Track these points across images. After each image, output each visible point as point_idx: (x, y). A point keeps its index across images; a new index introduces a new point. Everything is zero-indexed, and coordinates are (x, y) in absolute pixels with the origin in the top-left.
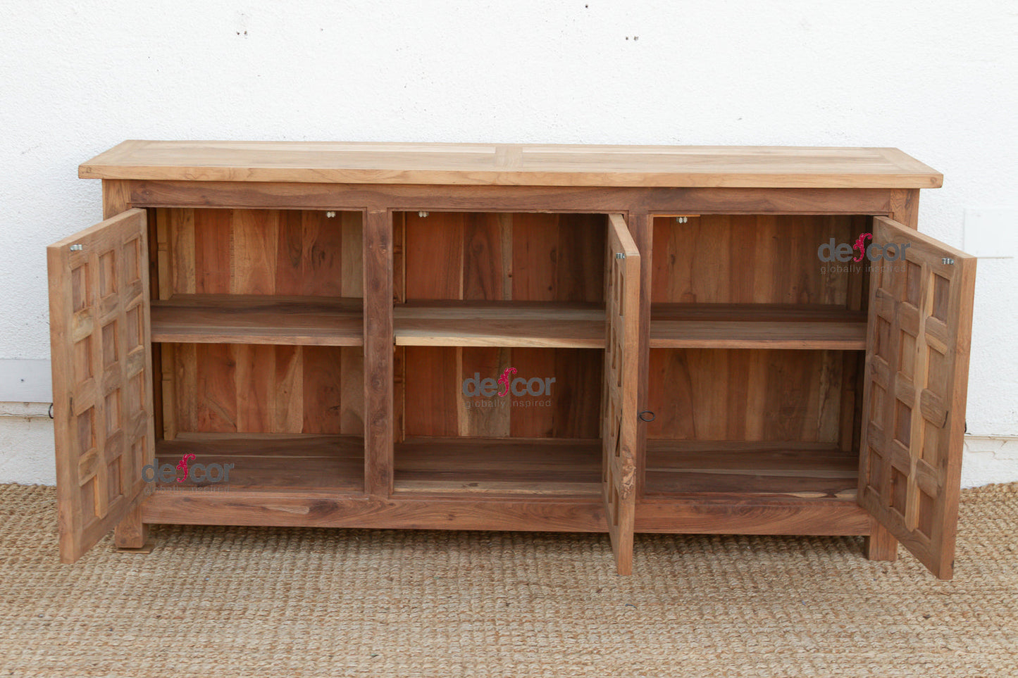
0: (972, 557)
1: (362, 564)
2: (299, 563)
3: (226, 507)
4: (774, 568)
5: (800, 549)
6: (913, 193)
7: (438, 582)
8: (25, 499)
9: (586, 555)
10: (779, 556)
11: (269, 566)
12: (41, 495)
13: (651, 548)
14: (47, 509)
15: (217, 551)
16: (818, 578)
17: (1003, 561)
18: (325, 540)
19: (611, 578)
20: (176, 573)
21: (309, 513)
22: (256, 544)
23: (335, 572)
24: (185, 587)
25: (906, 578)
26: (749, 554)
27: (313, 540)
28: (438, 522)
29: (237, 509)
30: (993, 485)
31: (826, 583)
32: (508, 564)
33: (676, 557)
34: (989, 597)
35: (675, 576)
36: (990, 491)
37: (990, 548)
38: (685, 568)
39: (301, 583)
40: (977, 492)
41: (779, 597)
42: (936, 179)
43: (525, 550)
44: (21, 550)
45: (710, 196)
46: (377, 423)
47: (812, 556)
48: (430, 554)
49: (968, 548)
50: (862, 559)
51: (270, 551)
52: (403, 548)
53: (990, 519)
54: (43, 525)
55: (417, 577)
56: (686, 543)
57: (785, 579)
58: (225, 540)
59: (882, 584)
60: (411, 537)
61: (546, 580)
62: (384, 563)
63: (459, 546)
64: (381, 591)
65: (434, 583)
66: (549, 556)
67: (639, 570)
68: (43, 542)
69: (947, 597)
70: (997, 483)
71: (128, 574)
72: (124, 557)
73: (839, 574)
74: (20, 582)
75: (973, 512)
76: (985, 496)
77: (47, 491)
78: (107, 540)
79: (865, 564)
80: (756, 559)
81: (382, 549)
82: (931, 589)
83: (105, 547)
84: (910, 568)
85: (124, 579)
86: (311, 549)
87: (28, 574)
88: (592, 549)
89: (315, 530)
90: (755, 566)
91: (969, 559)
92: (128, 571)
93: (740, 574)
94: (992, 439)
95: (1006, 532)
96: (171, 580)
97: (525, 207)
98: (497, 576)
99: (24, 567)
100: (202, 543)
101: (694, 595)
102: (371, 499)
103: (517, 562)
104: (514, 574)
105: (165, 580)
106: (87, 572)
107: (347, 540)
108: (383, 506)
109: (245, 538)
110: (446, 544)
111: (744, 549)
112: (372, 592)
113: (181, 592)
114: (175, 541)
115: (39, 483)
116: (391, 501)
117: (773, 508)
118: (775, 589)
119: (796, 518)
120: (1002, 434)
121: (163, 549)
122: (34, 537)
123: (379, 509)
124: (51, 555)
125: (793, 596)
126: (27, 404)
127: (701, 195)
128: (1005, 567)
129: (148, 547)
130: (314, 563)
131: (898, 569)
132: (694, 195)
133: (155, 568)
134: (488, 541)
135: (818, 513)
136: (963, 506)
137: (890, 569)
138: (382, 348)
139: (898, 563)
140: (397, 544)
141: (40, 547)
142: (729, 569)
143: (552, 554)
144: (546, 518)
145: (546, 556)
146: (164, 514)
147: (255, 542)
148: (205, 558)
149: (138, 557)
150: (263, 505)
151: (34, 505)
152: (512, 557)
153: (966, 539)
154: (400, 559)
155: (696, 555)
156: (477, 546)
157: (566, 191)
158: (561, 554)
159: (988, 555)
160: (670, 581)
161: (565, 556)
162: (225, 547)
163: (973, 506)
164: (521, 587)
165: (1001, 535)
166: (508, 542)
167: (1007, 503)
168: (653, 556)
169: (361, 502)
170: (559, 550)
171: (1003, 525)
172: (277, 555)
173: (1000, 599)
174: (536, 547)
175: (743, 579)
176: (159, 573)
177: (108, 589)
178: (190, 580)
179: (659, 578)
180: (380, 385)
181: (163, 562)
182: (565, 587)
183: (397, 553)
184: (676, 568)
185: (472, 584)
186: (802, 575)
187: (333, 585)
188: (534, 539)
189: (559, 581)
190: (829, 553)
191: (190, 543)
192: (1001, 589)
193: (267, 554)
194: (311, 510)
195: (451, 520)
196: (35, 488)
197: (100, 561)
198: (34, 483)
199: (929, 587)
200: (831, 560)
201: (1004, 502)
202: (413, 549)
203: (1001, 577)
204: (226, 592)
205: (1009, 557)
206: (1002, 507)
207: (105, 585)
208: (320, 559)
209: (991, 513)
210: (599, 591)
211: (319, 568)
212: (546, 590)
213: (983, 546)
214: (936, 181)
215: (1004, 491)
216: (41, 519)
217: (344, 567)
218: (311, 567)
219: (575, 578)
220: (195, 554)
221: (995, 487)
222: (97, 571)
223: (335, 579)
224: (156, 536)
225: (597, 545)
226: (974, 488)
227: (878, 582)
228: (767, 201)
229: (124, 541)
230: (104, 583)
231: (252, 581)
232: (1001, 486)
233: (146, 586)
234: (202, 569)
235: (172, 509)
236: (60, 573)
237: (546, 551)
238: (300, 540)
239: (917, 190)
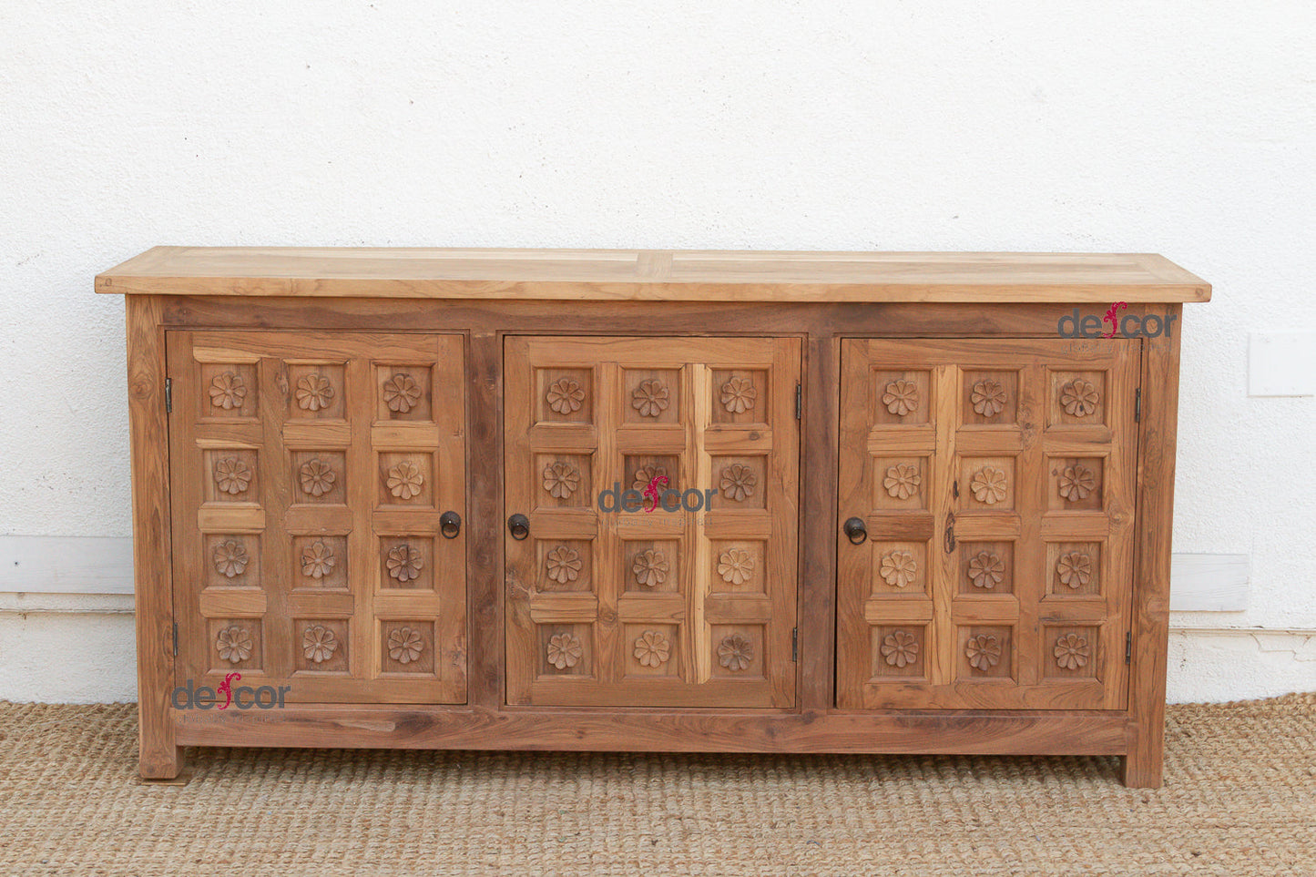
0: (1260, 783)
1: (464, 795)
2: (382, 796)
3: (287, 723)
4: (1002, 797)
5: (1037, 774)
6: (1174, 309)
7: (564, 817)
8: (19, 720)
9: (758, 783)
10: (1009, 782)
11: (343, 800)
12: (41, 715)
13: (843, 775)
14: (50, 732)
15: (273, 782)
16: (1057, 809)
17: (1300, 788)
18: (416, 768)
19: (789, 810)
20: (221, 809)
21: (395, 730)
22: (325, 774)
23: (429, 807)
24: (231, 826)
25: (1172, 809)
26: (970, 781)
27: (400, 768)
28: (564, 740)
29: (300, 726)
30: (1294, 694)
31: (1068, 814)
32: (656, 795)
33: (874, 785)
34: (1278, 831)
35: (872, 808)
36: (1289, 703)
37: (1285, 772)
38: (886, 798)
39: (383, 819)
40: (1273, 704)
41: (1007, 832)
42: (1202, 290)
43: (678, 778)
44: (15, 783)
45: (913, 314)
46: (484, 612)
47: (1052, 783)
48: (555, 783)
49: (1255, 771)
50: (1116, 786)
51: (344, 782)
52: (518, 776)
53: (1287, 736)
54: (44, 752)
55: (536, 811)
56: (888, 768)
57: (1015, 811)
58: (284, 769)
59: (1141, 816)
60: (529, 763)
61: (704, 814)
62: (494, 795)
63: (591, 773)
64: (490, 828)
65: (559, 818)
66: (709, 785)
67: (826, 801)
68: (45, 774)
69: (1223, 831)
70: (1298, 691)
71: (157, 810)
72: (152, 789)
73: (1084, 804)
74: (15, 822)
75: (1265, 728)
76: (1283, 709)
77: (49, 711)
78: (129, 769)
79: (1120, 792)
80: (979, 787)
81: (491, 778)
82: (1204, 822)
83: (127, 778)
84: (1178, 797)
85: (153, 817)
86: (398, 778)
87: (26, 812)
88: (765, 776)
89: (403, 753)
90: (977, 794)
91: (1256, 785)
92: (158, 807)
93: (957, 805)
94: (1291, 633)
95: (1308, 753)
96: (213, 817)
97: (675, 329)
98: (641, 808)
99: (21, 803)
100: (254, 773)
101: (896, 830)
102: (476, 712)
103: (668, 792)
104: (663, 807)
105: (205, 817)
106: (103, 809)
107: (446, 768)
108: (492, 720)
109: (311, 767)
110: (575, 772)
111: (964, 775)
112: (477, 829)
113: (228, 832)
114: (219, 771)
115: (38, 701)
116: (503, 713)
117: (1000, 720)
118: (1002, 822)
119: (1030, 732)
120: (1303, 626)
121: (203, 781)
122: (32, 767)
123: (486, 725)
124: (55, 789)
125: (1024, 830)
126: (21, 594)
127: (901, 312)
128: (1302, 795)
129: (182, 777)
130: (401, 795)
131: (1163, 798)
132: (892, 312)
133: (193, 804)
134: (630, 767)
135: (1057, 726)
136: (1253, 722)
137: (1152, 797)
138: (490, 513)
139: (1162, 791)
140: (511, 772)
141: (41, 779)
142: (944, 798)
143: (713, 783)
144: (705, 734)
145: (706, 785)
146: (204, 733)
147: (324, 771)
148: (259, 790)
149: (170, 790)
150: (334, 720)
151: (30, 728)
152: (662, 786)
153: (1255, 761)
154: (514, 790)
155: (902, 782)
156: (616, 774)
157: (727, 308)
158: (724, 782)
159: (1282, 780)
160: (865, 812)
161: (730, 785)
162: (285, 777)
163: (1266, 722)
164: (672, 821)
165: (1300, 756)
166: (656, 768)
167: (1310, 717)
168: (844, 785)
169: (462, 715)
170: (722, 777)
171: (1303, 744)
172: (353, 786)
173: (1293, 833)
174: (692, 774)
175: (960, 811)
176: (197, 810)
177: (131, 829)
178: (238, 817)
179: (851, 810)
180: (488, 561)
181: (203, 795)
182: (730, 822)
183: (511, 783)
184: (874, 798)
185: (608, 819)
186: (1038, 805)
187: (425, 821)
188: (690, 764)
189: (722, 814)
190: (1074, 779)
191: (238, 773)
192: (1294, 821)
193: (340, 785)
194: (397, 727)
195: (581, 738)
196: (33, 707)
197: (120, 795)
198: (30, 700)
199: (1201, 819)
200: (1077, 788)
201: (1307, 716)
202: (531, 778)
203: (1296, 807)
204: (286, 831)
205: (1308, 782)
206: (1305, 722)
207: (128, 824)
208: (410, 790)
209: (1288, 729)
210: (773, 826)
211: (408, 802)
212: (704, 825)
213: (1275, 769)
214: (1202, 293)
215: (1308, 702)
216: (41, 745)
217: (441, 800)
218: (399, 800)
219: (742, 811)
220: (245, 786)
221: (1296, 697)
222: (117, 807)
223: (429, 814)
224: (194, 764)
225: (773, 771)
226: (1268, 699)
227: (1135, 813)
228: (986, 320)
229: (152, 770)
230: (127, 821)
231: (320, 818)
232: (1304, 695)
233: (182, 824)
234: (255, 803)
235: (215, 726)
236: (68, 811)
237: (706, 777)
238: (384, 768)
239: (1178, 306)
